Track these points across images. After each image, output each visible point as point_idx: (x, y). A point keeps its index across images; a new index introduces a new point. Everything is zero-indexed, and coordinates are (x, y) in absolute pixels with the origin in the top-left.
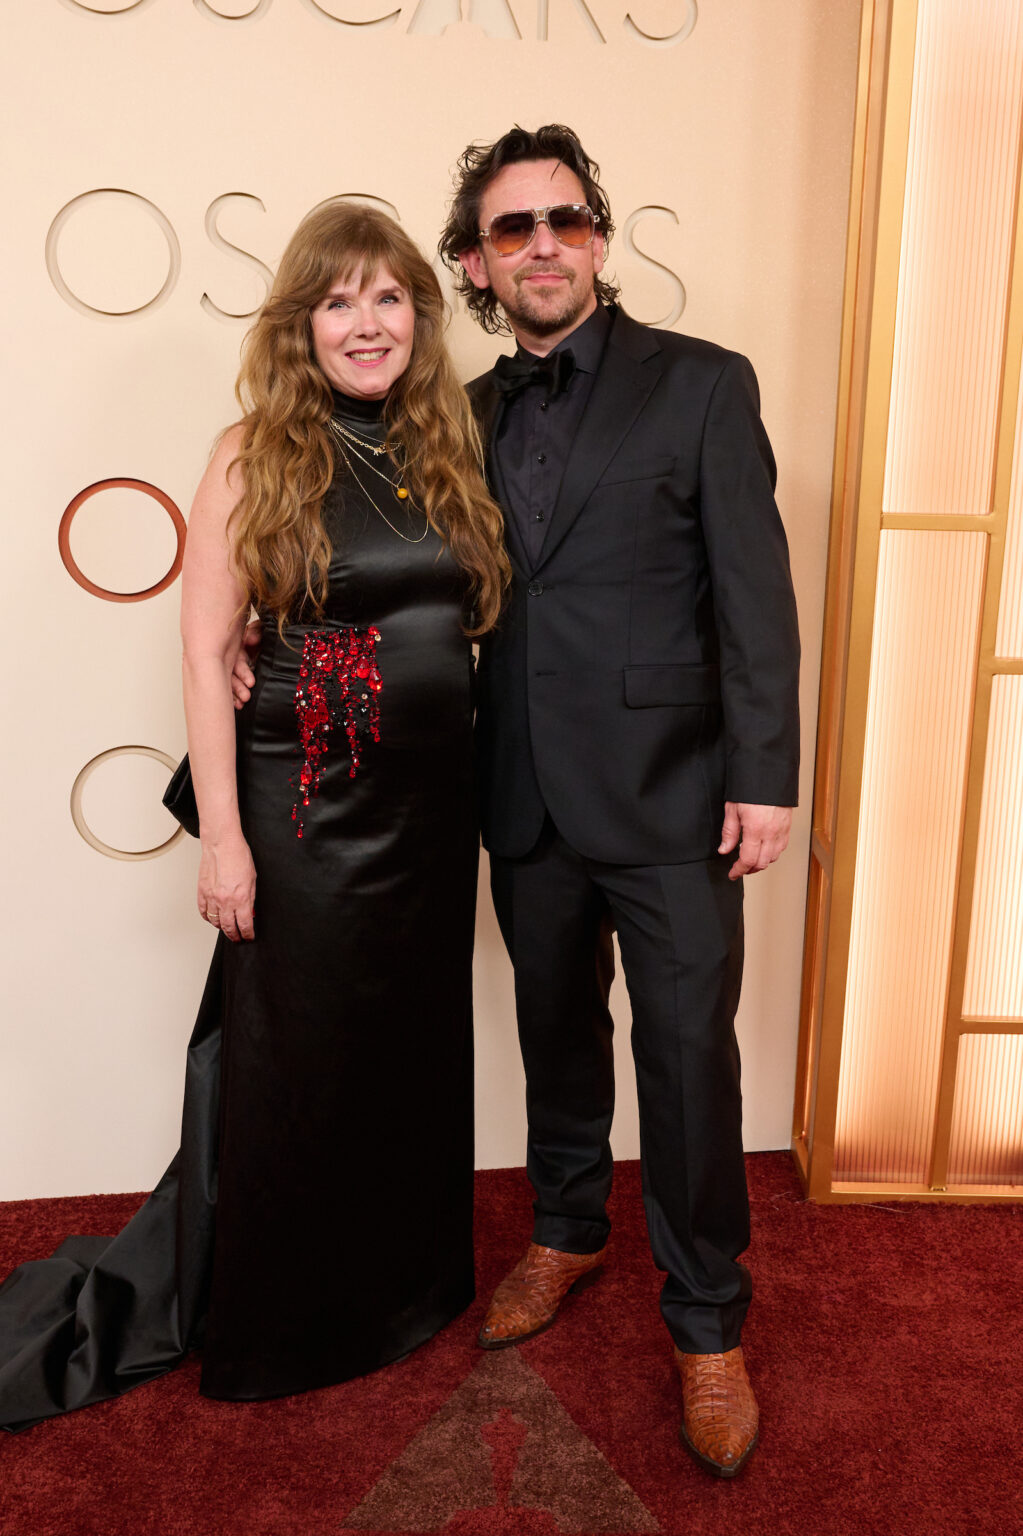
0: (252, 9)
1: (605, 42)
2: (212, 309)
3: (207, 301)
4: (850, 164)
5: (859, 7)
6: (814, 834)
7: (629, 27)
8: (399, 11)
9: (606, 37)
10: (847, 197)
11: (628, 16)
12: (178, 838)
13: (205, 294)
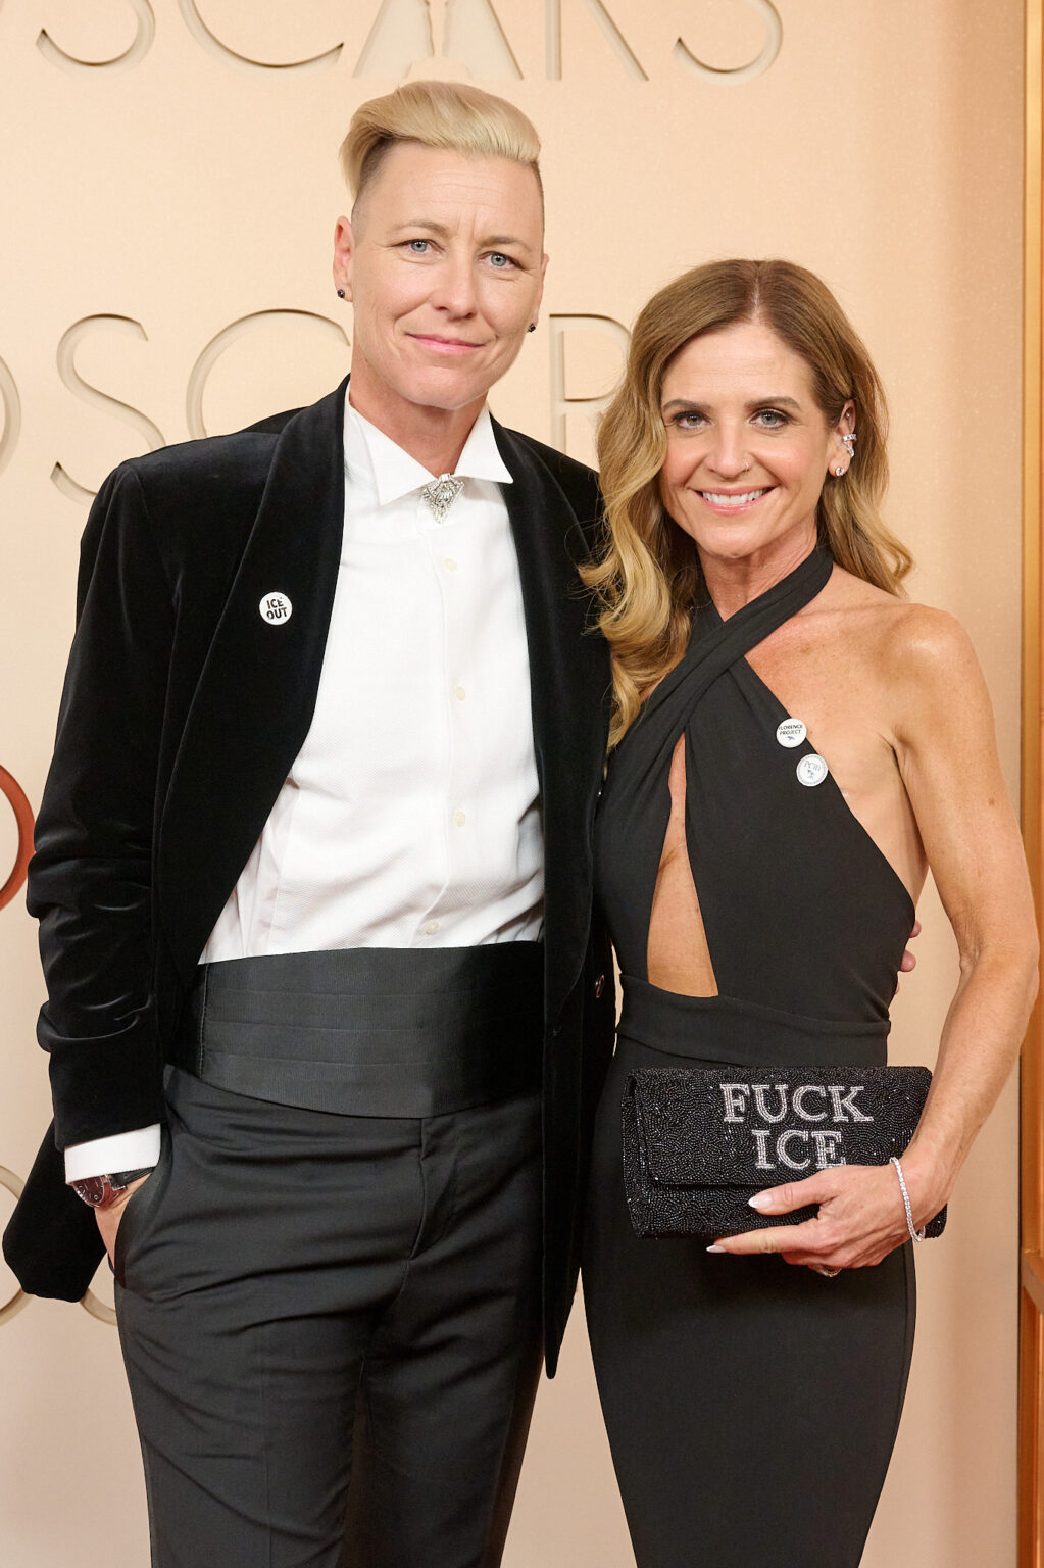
0: (127, 47)
1: (647, 78)
2: (70, 486)
3: (61, 474)
4: (1020, 240)
5: (1022, 15)
6: (1023, 1258)
7: (682, 56)
8: (341, 45)
9: (647, 71)
10: (1019, 288)
11: (680, 40)
12: (18, 1305)
13: (58, 465)
